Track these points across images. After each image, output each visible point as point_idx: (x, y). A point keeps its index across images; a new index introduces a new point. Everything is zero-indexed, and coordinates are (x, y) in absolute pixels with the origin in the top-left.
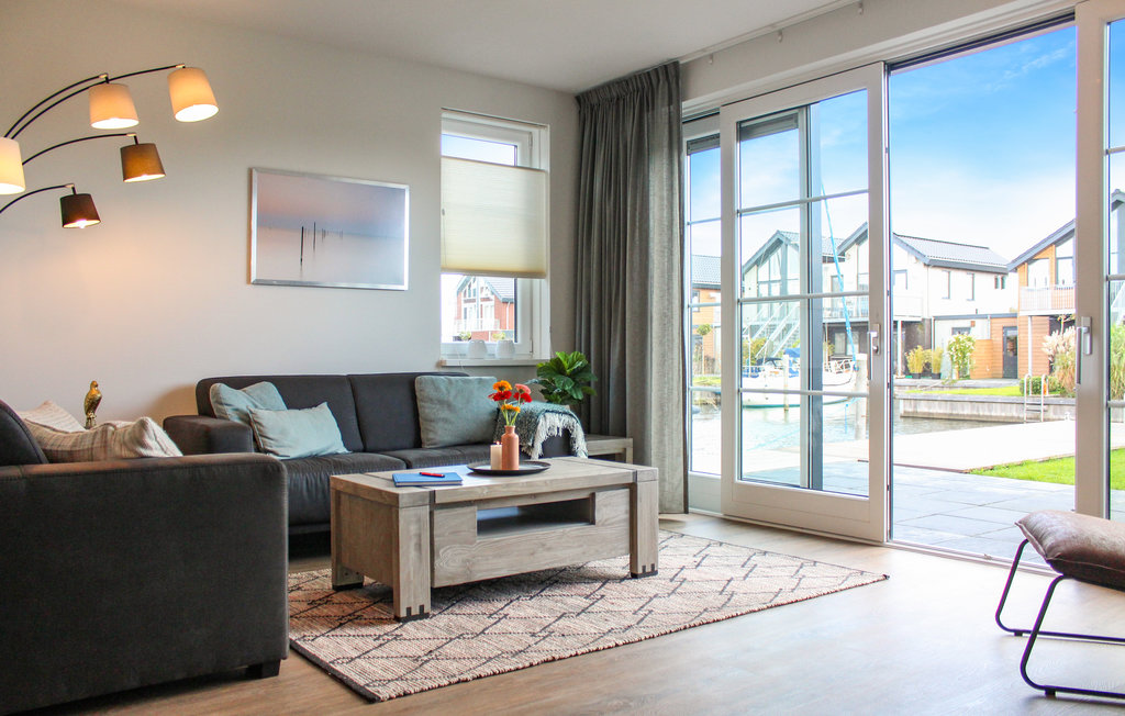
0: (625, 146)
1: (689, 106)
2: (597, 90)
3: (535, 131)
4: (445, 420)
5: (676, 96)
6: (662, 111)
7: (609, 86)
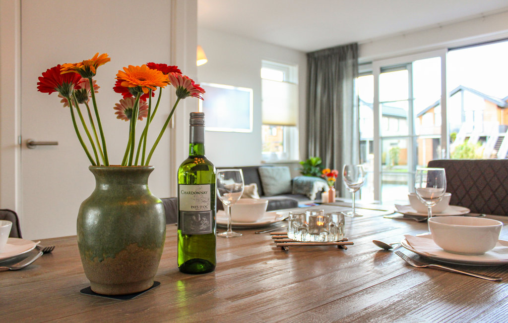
0: (332, 75)
1: (361, 60)
2: (318, 52)
3: (291, 67)
4: (273, 185)
5: (355, 56)
6: (350, 61)
7: (324, 50)
